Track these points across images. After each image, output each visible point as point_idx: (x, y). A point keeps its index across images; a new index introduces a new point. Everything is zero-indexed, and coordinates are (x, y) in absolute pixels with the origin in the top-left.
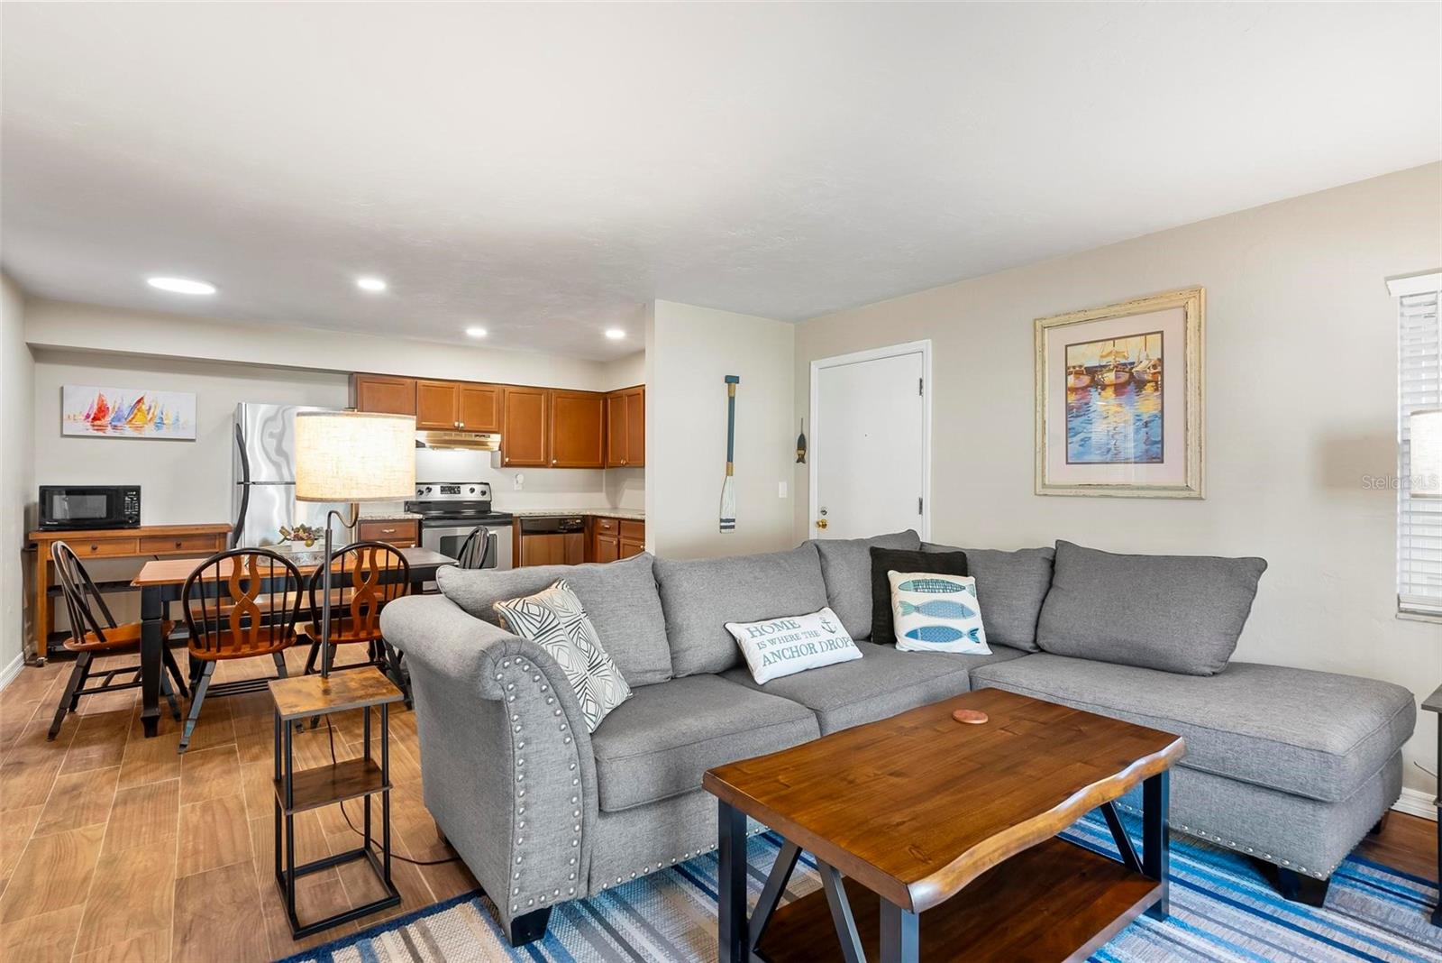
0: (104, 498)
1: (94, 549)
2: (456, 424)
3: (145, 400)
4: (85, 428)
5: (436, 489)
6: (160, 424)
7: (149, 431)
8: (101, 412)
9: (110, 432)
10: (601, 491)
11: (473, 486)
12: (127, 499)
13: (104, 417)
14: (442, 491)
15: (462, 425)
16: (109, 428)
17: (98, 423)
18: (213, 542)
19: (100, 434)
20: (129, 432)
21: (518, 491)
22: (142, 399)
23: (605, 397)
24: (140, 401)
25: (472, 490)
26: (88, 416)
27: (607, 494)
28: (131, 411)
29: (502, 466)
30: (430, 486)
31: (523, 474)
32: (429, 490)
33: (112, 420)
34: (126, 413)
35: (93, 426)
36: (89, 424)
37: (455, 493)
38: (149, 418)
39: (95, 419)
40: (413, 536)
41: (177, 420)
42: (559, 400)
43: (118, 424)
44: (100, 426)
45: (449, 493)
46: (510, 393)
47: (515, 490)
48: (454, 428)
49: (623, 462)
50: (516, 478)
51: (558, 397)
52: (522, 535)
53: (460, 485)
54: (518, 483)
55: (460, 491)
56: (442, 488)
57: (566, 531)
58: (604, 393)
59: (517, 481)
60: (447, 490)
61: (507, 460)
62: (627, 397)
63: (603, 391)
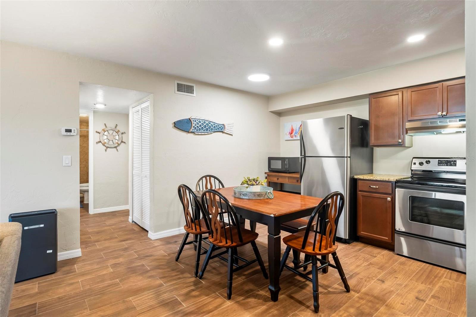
0: (281, 161)
1: (278, 179)
2: (439, 114)
4: (288, 137)
5: (434, 162)
8: (292, 130)
9: (294, 138)
12: (286, 162)
13: (293, 133)
14: (439, 163)
15: (444, 113)
16: (294, 137)
17: (291, 135)
19: (292, 139)
20: (299, 137)
24: (301, 126)
26: (289, 133)
32: (428, 162)
33: (295, 134)
34: (298, 131)
35: (291, 136)
37: (451, 166)
39: (291, 134)
44: (292, 136)
45: (445, 165)
48: (438, 117)
53: (457, 160)
55: (456, 164)
56: (439, 161)
60: (444, 163)
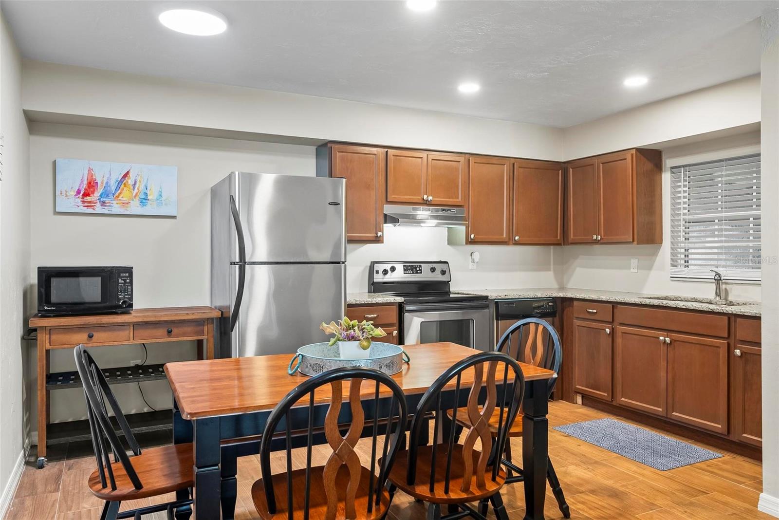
0: (98, 280)
1: (91, 337)
2: (425, 197)
3: (131, 174)
4: (72, 203)
5: (400, 268)
6: (144, 200)
7: (135, 208)
8: (92, 186)
9: (99, 209)
10: (549, 270)
11: (434, 265)
12: (120, 281)
13: (93, 192)
14: (405, 270)
15: (430, 198)
16: (98, 204)
17: (88, 199)
18: (201, 327)
19: (90, 211)
20: (116, 209)
22: (128, 173)
23: (563, 168)
24: (126, 175)
25: (433, 270)
26: (78, 192)
27: (555, 271)
28: (118, 187)
29: (466, 244)
30: (394, 265)
31: (481, 251)
32: (393, 269)
33: (101, 196)
34: (113, 188)
35: (84, 202)
36: (80, 200)
37: (417, 272)
38: (134, 194)
39: (86, 195)
40: (395, 322)
41: (161, 195)
42: (521, 170)
43: (107, 200)
44: (90, 202)
45: (412, 272)
46: (475, 163)
47: (471, 269)
48: (422, 202)
49: (596, 238)
50: (471, 255)
51: (520, 167)
52: (497, 319)
53: (422, 265)
54: (473, 262)
55: (421, 270)
56: (405, 267)
57: (539, 315)
58: (564, 163)
59: (473, 259)
60: (409, 269)
61: (473, 236)
62: (601, 164)
63: (563, 160)
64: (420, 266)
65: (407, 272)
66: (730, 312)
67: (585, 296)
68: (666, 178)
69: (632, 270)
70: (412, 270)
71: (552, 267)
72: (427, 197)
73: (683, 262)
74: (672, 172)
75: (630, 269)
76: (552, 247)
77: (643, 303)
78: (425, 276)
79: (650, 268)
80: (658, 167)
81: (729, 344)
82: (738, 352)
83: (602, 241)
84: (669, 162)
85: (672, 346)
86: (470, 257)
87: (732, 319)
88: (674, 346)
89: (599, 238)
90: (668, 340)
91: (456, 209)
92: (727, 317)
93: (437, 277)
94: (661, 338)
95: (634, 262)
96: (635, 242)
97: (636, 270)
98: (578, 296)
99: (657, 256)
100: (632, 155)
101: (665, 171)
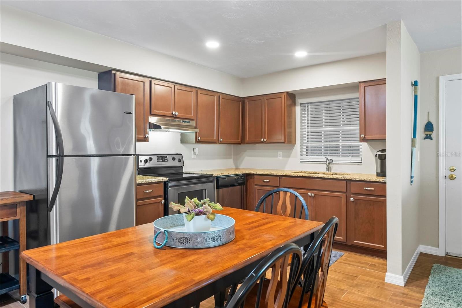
2: (174, 113)
5: (155, 158)
10: (231, 158)
11: (174, 156)
14: (158, 160)
15: (177, 113)
18: (13, 210)
21: (194, 159)
23: (242, 100)
25: (174, 159)
27: (234, 159)
29: (195, 143)
30: (151, 157)
32: (151, 159)
37: (165, 161)
40: (162, 194)
46: (200, 93)
47: (193, 159)
48: (172, 116)
49: (263, 140)
50: (193, 150)
51: (222, 98)
52: (217, 188)
53: (167, 156)
54: (195, 154)
55: (167, 159)
56: (158, 158)
57: (238, 184)
58: (243, 98)
59: (195, 152)
60: (160, 159)
61: (199, 138)
62: (266, 100)
63: (242, 96)
64: (167, 157)
65: (159, 161)
66: (348, 179)
67: (263, 173)
68: (298, 109)
69: (279, 158)
70: (162, 160)
71: (232, 156)
72: (175, 113)
73: (305, 153)
74: (301, 106)
75: (277, 157)
76: (232, 145)
77: (298, 175)
78: (170, 163)
79: (289, 156)
80: (294, 103)
81: (346, 195)
82: (352, 199)
83: (266, 142)
84: (299, 101)
85: (315, 198)
86: (193, 151)
87: (348, 182)
88: (316, 198)
89: (265, 140)
90: (313, 194)
91: (190, 121)
92: (345, 181)
93: (176, 163)
94: (309, 194)
95: (280, 153)
96: (286, 143)
97: (281, 158)
98: (258, 172)
99: (293, 150)
100: (284, 95)
101: (297, 106)
